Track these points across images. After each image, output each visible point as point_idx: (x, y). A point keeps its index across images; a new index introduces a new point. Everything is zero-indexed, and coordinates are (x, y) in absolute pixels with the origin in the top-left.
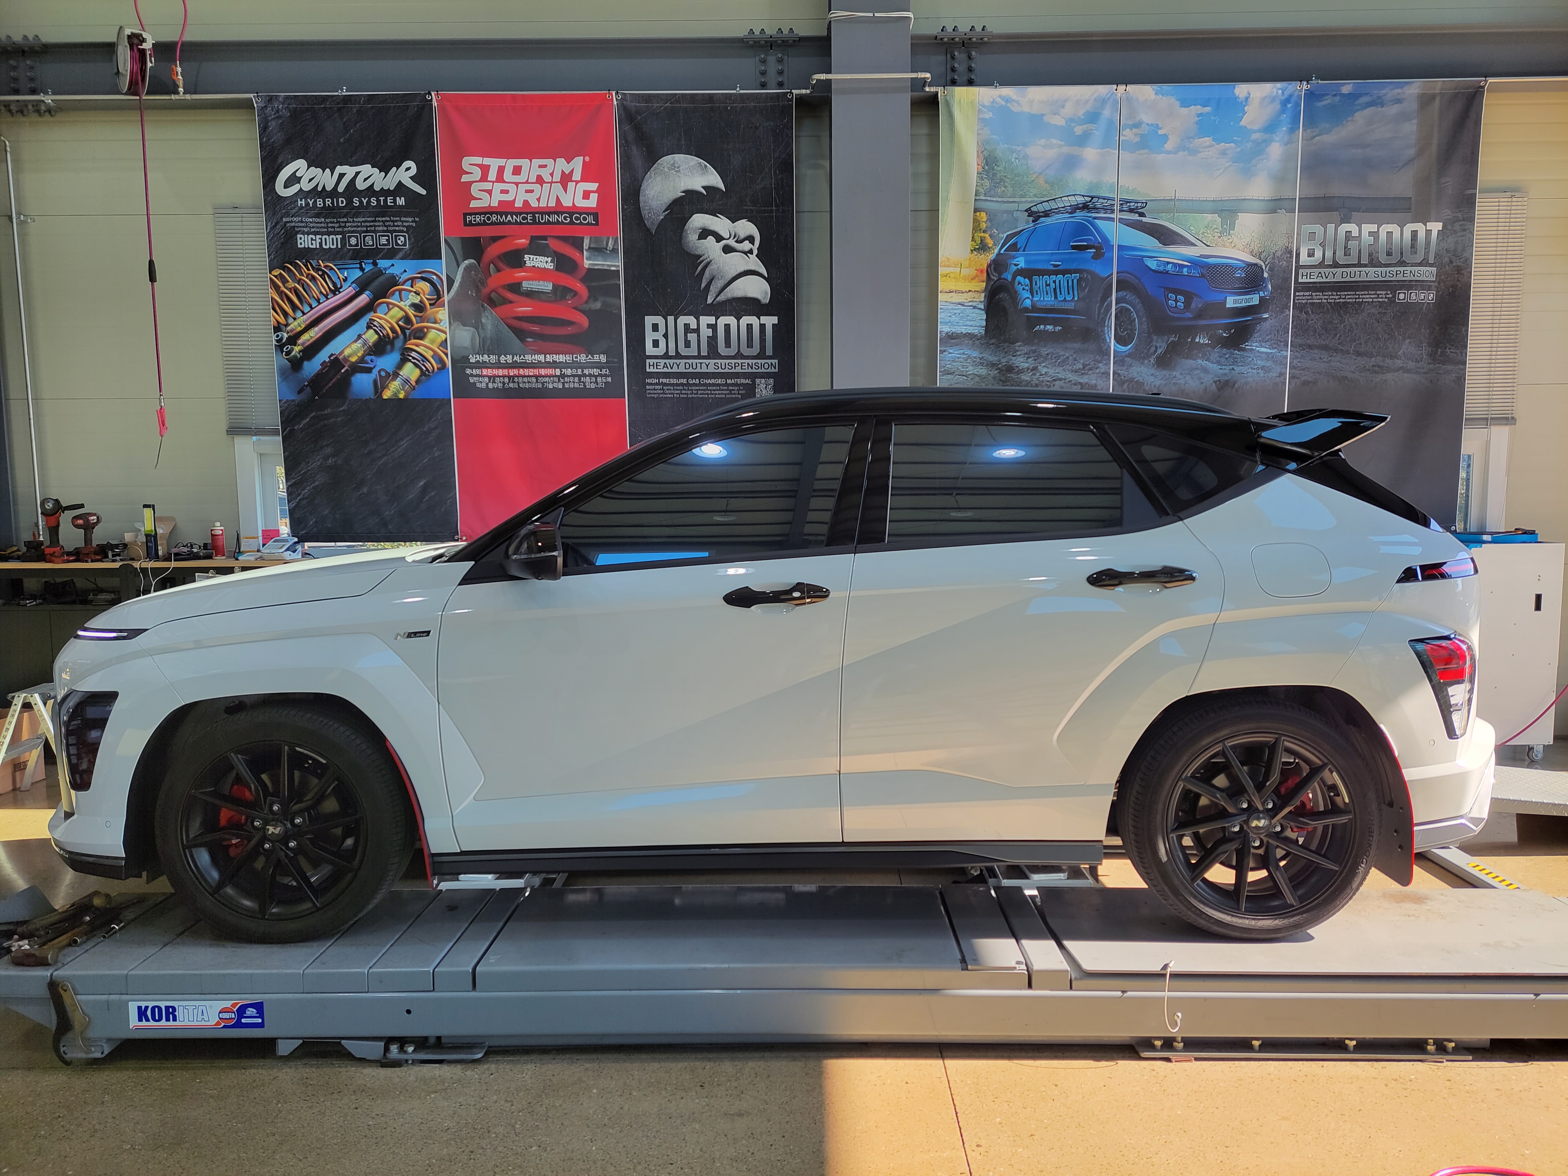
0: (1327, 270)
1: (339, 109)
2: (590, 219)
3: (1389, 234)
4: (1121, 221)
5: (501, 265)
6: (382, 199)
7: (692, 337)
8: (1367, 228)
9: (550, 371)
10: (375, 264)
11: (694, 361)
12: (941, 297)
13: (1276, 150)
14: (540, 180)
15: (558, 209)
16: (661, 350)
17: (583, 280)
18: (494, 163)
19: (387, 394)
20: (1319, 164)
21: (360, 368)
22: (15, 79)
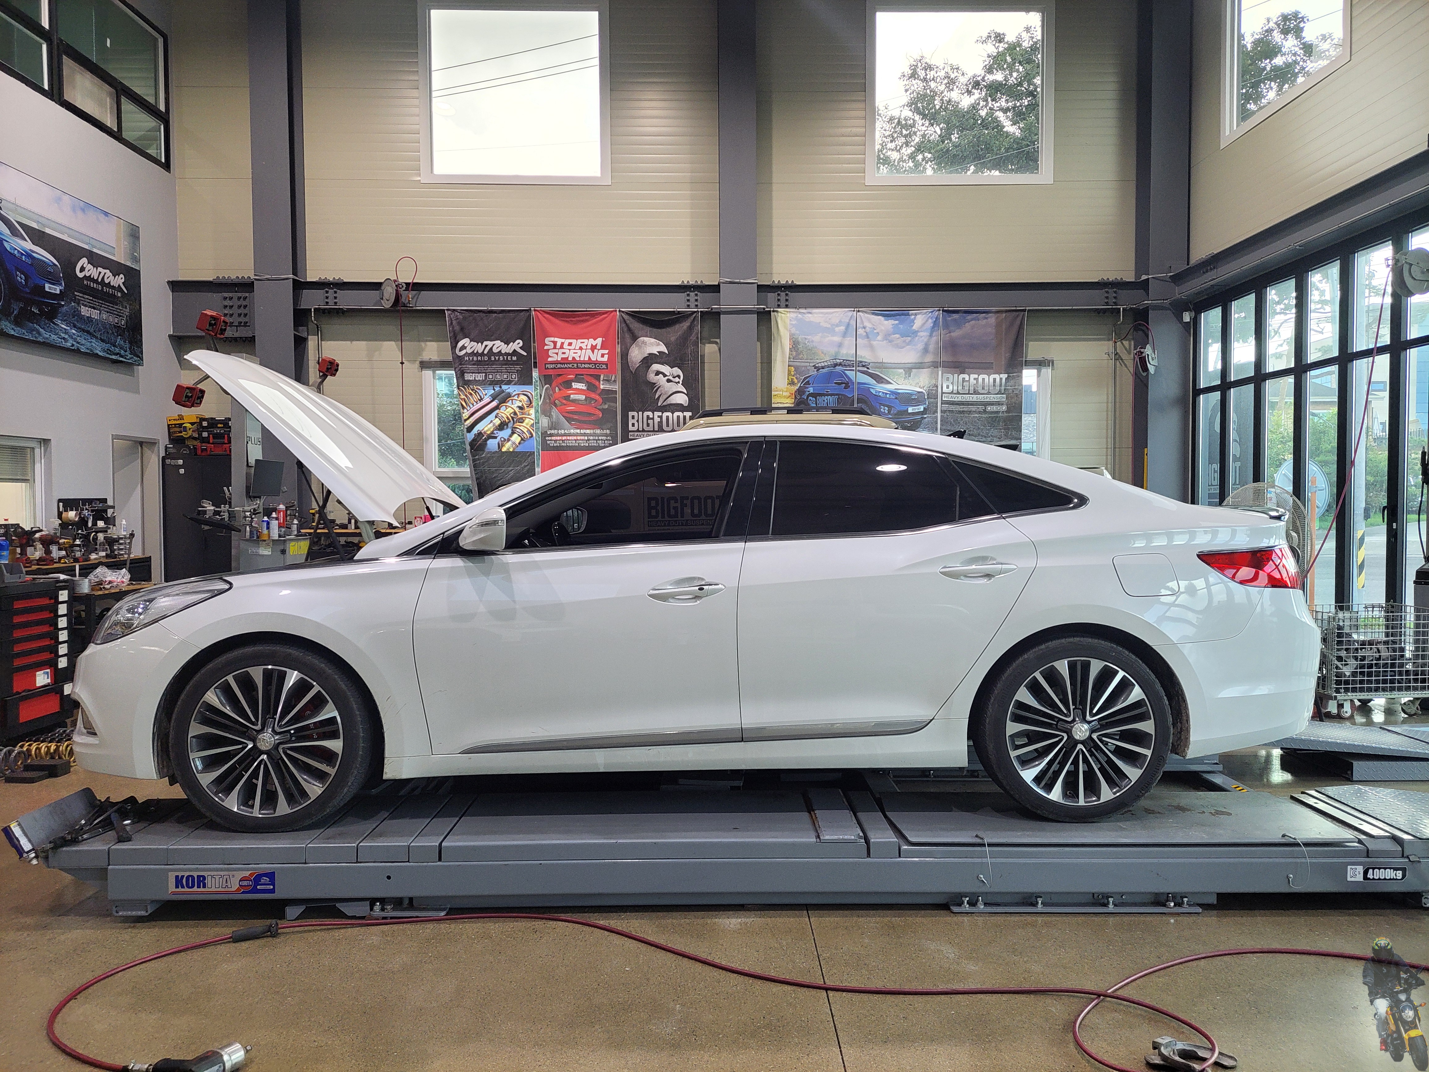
0: (956, 395)
1: (486, 316)
2: (604, 366)
3: (983, 379)
4: (857, 371)
5: (561, 387)
6: (506, 357)
7: (650, 422)
8: (973, 376)
9: (582, 438)
10: (501, 387)
11: (651, 433)
14: (581, 348)
15: (589, 362)
17: (599, 395)
18: (559, 341)
19: (504, 449)
20: (951, 346)
21: (492, 436)
22: (327, 298)
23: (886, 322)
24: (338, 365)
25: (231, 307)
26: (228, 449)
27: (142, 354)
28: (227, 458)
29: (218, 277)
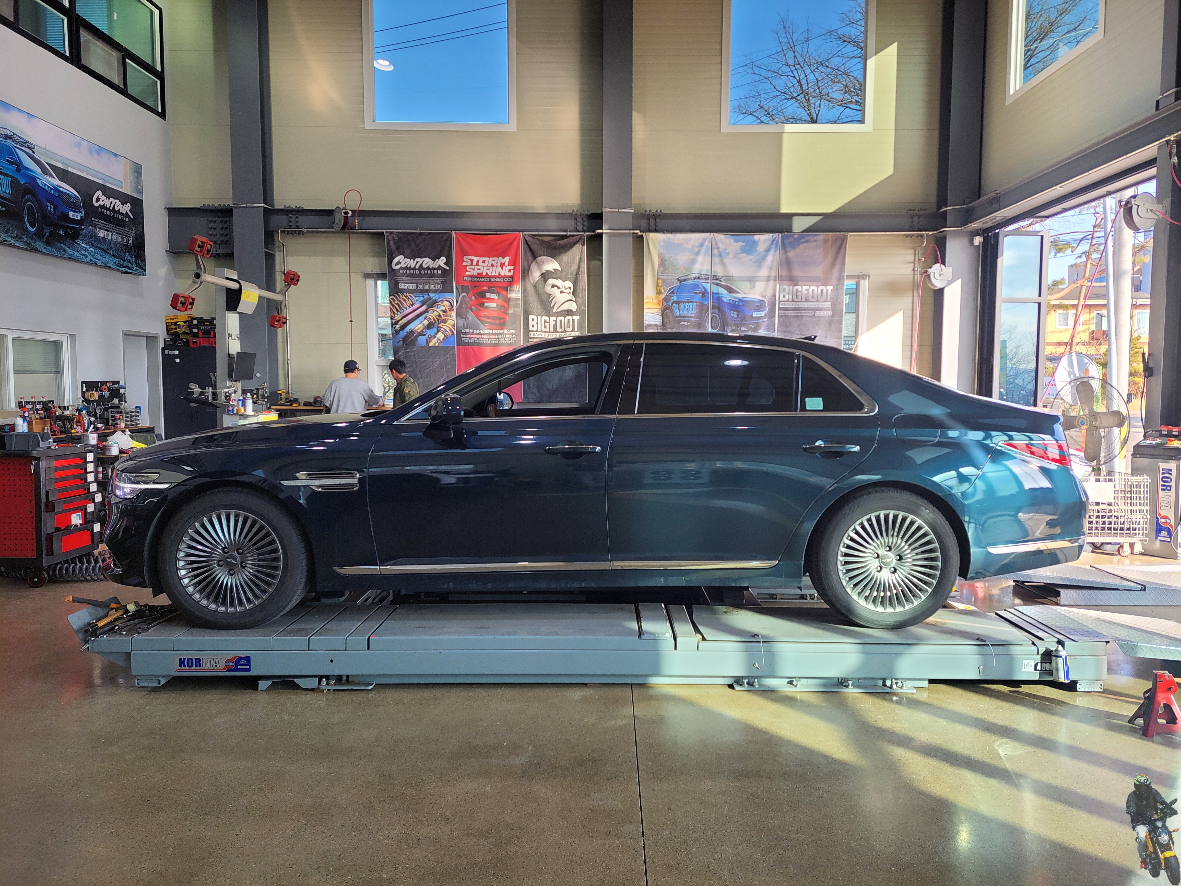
0: (790, 303)
1: (417, 237)
2: (511, 279)
3: (813, 290)
4: (713, 283)
5: (476, 296)
6: (432, 271)
7: (547, 324)
8: (805, 288)
9: (494, 337)
10: (429, 295)
11: (548, 333)
12: (645, 311)
13: (770, 258)
14: (492, 265)
15: (500, 276)
16: (535, 329)
17: (507, 302)
18: (475, 259)
19: (431, 344)
20: (787, 263)
21: (420, 334)
22: (291, 222)
23: (735, 244)
24: (299, 277)
25: (215, 229)
26: (214, 343)
27: (145, 266)
28: (213, 349)
29: (204, 205)
